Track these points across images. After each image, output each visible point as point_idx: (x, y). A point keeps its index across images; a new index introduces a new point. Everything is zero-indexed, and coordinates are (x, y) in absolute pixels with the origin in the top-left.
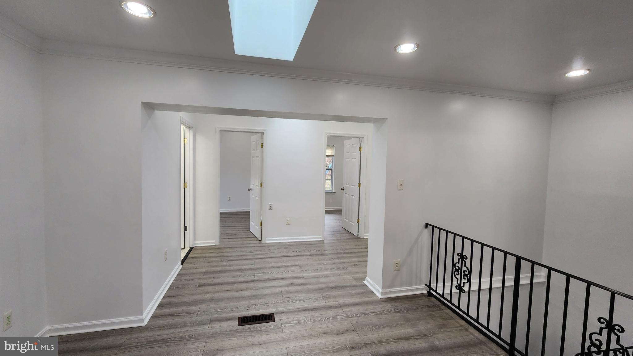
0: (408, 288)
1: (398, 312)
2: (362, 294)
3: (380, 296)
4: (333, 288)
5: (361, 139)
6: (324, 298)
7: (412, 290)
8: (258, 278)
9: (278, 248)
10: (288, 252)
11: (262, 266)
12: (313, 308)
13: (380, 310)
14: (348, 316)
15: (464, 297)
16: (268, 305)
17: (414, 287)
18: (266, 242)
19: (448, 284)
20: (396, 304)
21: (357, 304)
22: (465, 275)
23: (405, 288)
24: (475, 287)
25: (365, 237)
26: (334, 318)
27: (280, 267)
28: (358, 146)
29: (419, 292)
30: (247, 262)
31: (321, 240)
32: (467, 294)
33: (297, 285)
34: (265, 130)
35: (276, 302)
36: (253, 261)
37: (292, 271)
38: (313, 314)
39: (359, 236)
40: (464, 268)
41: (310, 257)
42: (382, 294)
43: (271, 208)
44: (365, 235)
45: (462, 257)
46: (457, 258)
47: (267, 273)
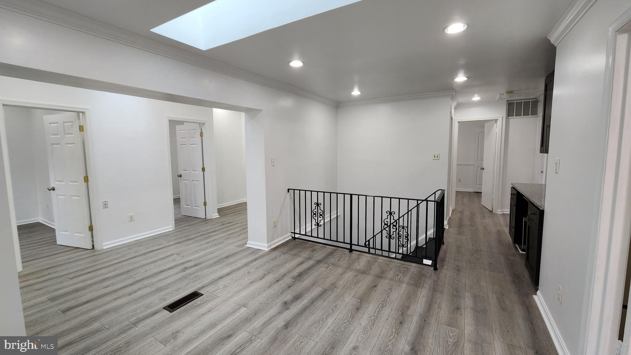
0: (282, 238)
1: (285, 253)
2: (253, 253)
3: (267, 249)
4: (227, 257)
5: (201, 124)
6: (227, 265)
7: (284, 239)
8: (141, 277)
9: (129, 249)
10: (147, 248)
11: (130, 268)
12: (226, 274)
13: (274, 256)
14: (257, 268)
15: (321, 229)
16: (181, 289)
17: (284, 236)
18: (104, 248)
19: (308, 225)
20: (280, 250)
21: (256, 260)
22: (320, 215)
23: (280, 239)
24: (327, 219)
25: (213, 218)
26: (249, 273)
27: (155, 262)
28: (199, 131)
29: (288, 239)
30: (104, 271)
31: (172, 229)
32: (322, 226)
33: (191, 267)
34: (87, 109)
35: (187, 284)
36: (112, 268)
37: (173, 260)
38: (231, 277)
39: (207, 218)
40: (319, 211)
41: (178, 245)
42: (268, 247)
43: (105, 205)
44: (214, 215)
45: (318, 204)
46: (314, 206)
47: (146, 271)
